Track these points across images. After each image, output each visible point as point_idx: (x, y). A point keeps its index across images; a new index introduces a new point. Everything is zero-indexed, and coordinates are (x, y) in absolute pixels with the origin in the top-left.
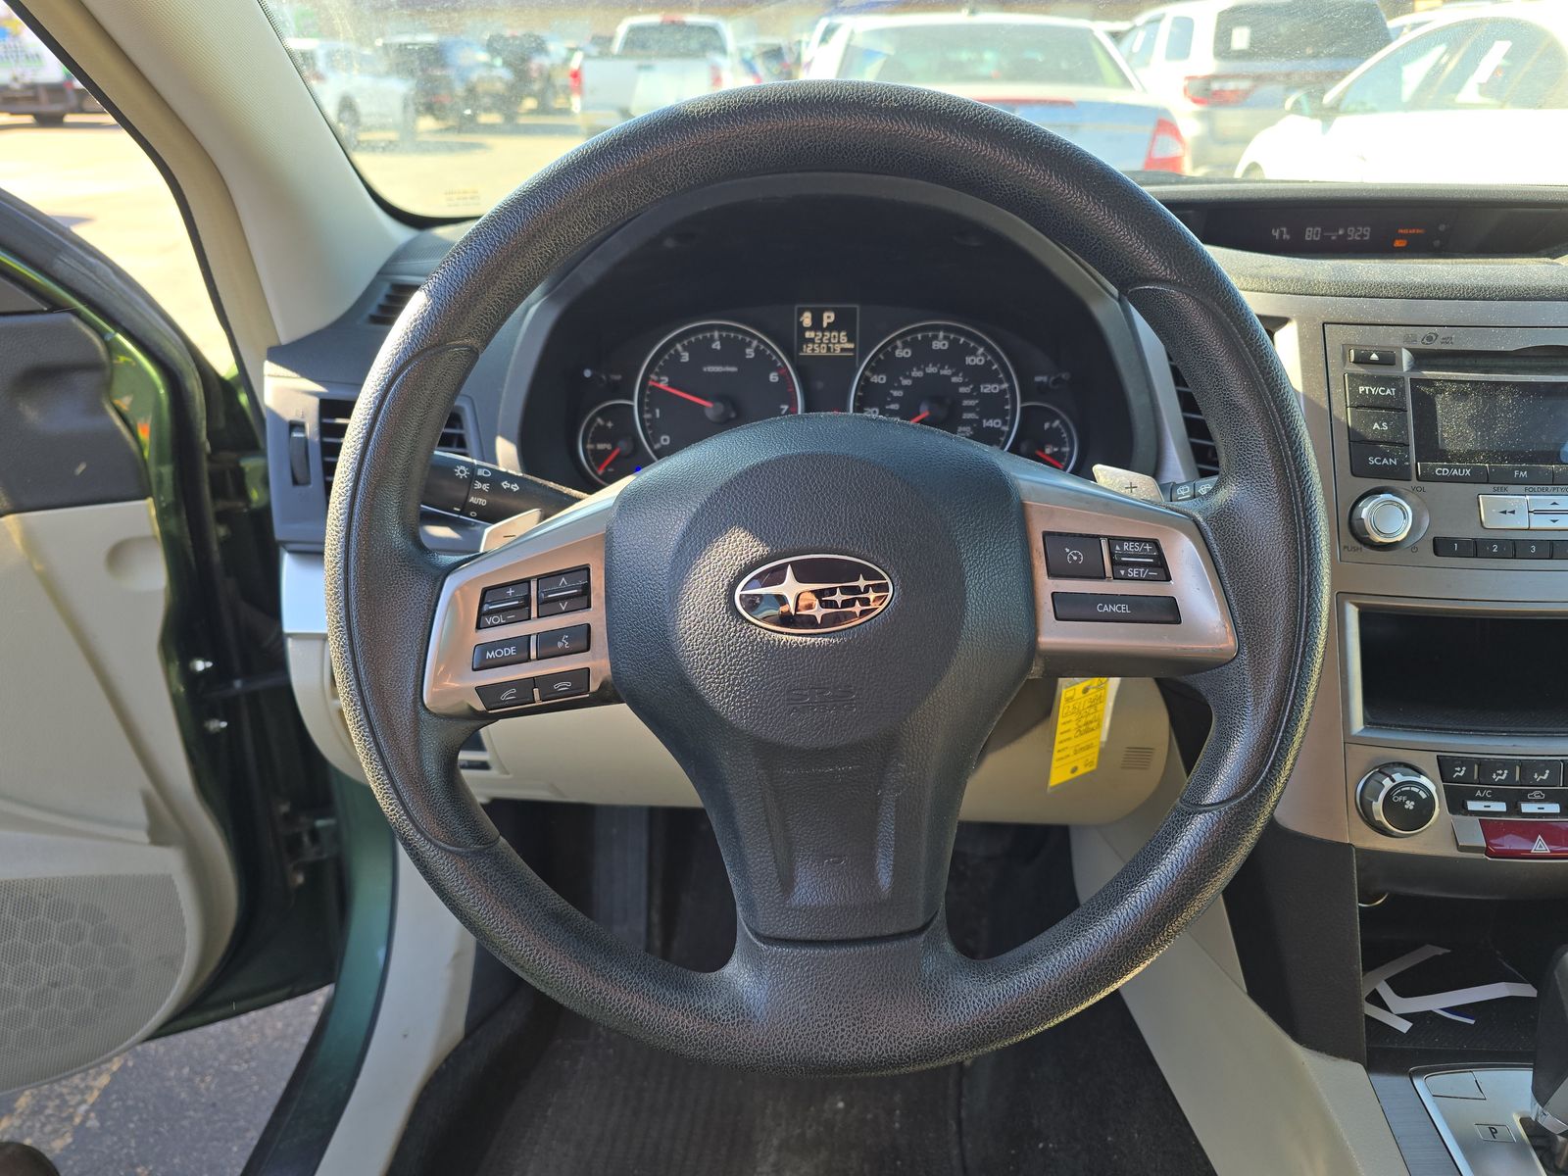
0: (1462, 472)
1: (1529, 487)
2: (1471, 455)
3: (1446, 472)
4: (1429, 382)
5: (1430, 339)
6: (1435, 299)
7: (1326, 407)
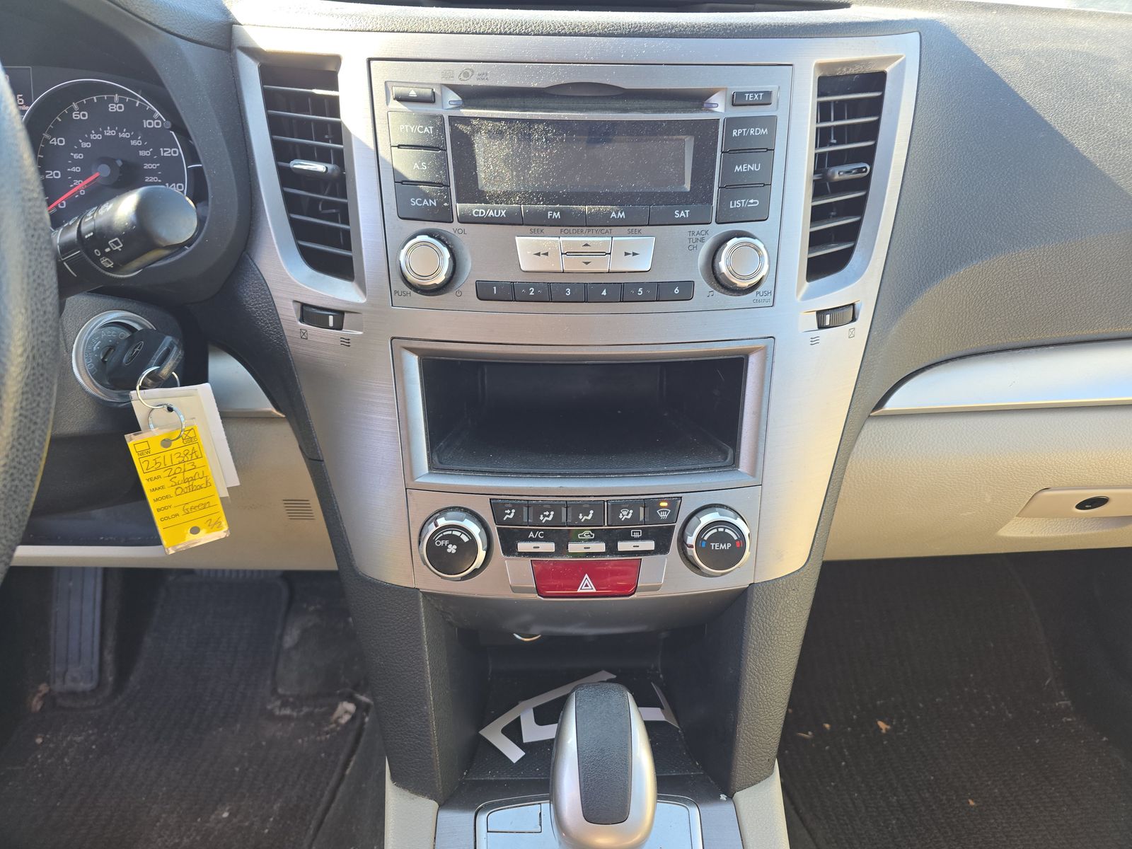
0: (497, 214)
1: (564, 228)
2: (507, 196)
3: (482, 213)
4: (466, 120)
5: (466, 74)
6: (473, 33)
7: (372, 146)
